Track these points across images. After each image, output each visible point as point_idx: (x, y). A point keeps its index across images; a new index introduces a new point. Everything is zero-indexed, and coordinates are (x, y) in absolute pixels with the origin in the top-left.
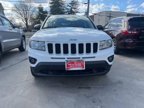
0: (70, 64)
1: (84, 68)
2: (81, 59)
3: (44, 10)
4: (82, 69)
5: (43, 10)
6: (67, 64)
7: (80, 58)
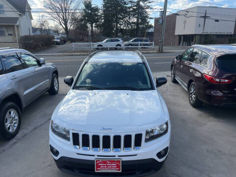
0: (100, 163)
1: (120, 170)
2: (117, 157)
3: (93, 6)
4: (117, 171)
5: (91, 5)
6: (97, 164)
7: (115, 156)
